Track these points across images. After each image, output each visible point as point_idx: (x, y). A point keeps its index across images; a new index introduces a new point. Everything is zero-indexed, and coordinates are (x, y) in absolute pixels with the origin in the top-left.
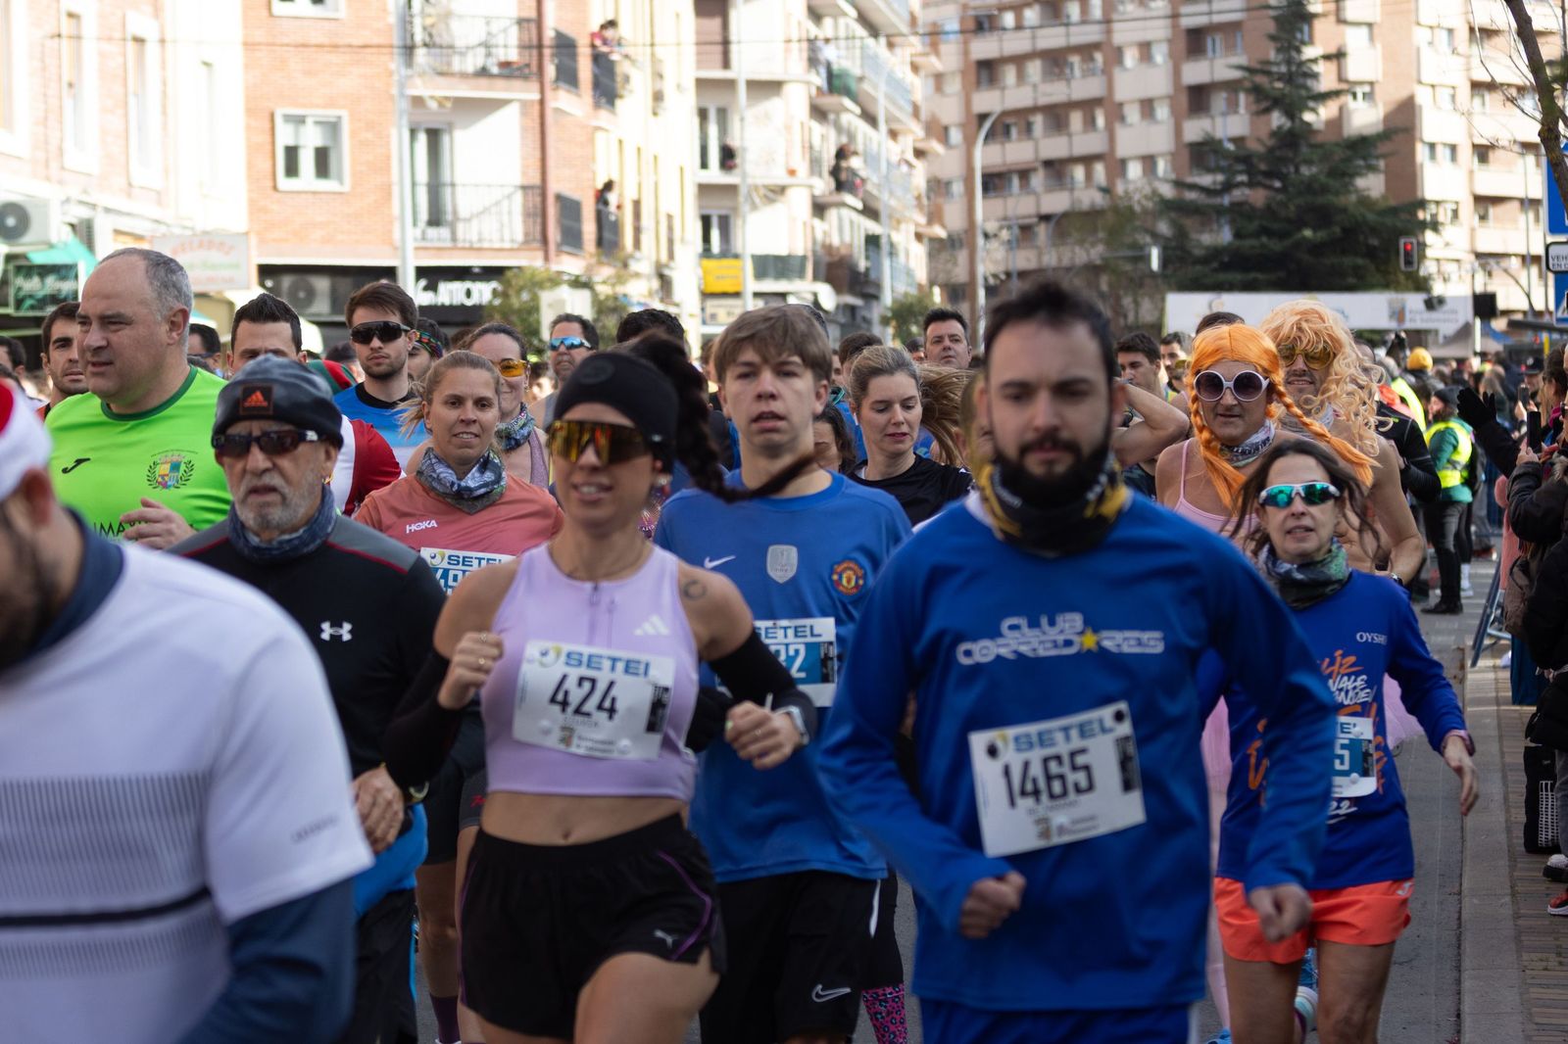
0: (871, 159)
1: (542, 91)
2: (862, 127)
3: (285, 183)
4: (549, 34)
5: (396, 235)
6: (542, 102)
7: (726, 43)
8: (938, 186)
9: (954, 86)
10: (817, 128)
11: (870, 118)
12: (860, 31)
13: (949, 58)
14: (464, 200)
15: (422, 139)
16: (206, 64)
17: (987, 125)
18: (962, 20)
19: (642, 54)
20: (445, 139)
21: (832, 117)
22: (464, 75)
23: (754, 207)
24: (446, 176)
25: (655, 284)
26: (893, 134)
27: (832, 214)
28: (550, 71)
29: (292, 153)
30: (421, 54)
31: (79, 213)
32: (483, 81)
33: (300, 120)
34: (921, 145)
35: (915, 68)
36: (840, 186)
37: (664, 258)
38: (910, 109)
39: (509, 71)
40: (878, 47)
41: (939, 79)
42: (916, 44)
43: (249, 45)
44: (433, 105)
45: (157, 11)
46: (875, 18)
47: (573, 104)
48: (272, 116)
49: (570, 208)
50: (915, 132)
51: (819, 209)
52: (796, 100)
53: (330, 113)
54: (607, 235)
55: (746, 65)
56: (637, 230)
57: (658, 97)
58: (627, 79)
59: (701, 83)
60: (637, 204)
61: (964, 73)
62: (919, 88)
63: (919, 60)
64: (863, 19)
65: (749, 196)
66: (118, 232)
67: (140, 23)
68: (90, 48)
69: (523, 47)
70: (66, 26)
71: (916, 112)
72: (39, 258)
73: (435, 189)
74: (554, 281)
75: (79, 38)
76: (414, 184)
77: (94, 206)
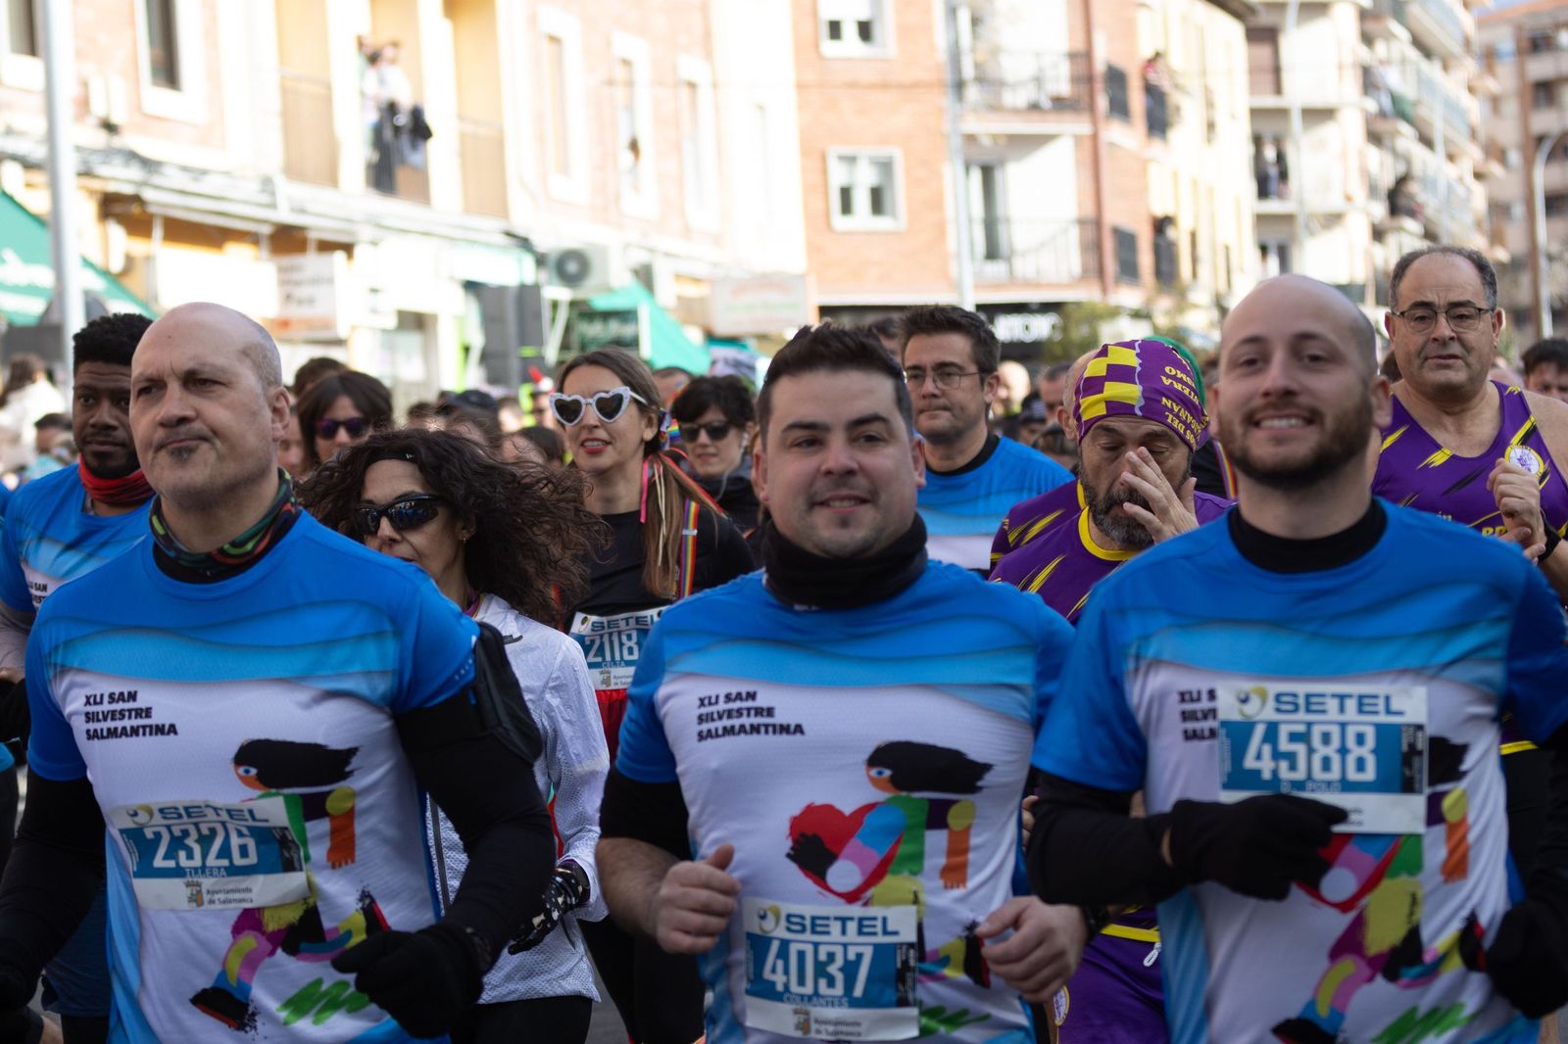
0: (1429, 184)
1: (1095, 123)
2: (1418, 151)
3: (840, 222)
4: (1100, 67)
5: (953, 270)
6: (1095, 137)
7: (1277, 70)
8: (1498, 209)
9: (1511, 108)
10: (1373, 154)
11: (1427, 141)
12: (1413, 54)
13: (1504, 80)
14: (1018, 234)
15: (976, 176)
16: (761, 108)
17: (1547, 147)
18: (1518, 41)
19: (1192, 83)
20: (998, 176)
21: (1387, 142)
22: (1016, 111)
23: (1312, 233)
24: (1000, 211)
25: (1215, 314)
26: (1451, 157)
27: (1392, 240)
28: (1102, 102)
29: (846, 194)
30: (973, 93)
31: (639, 257)
32: (1035, 116)
33: (851, 160)
34: (1481, 169)
35: (1471, 90)
36: (1395, 209)
37: (1222, 286)
38: (1465, 130)
39: (1060, 104)
40: (1432, 70)
41: (1495, 102)
42: (1469, 67)
43: (801, 87)
44: (986, 141)
45: (709, 54)
46: (1429, 41)
47: (1125, 136)
48: (824, 158)
49: (1126, 241)
50: (1473, 155)
51: (1378, 234)
52: (1350, 126)
53: (883, 152)
54: (1165, 267)
55: (1299, 91)
56: (1195, 260)
57: (1211, 126)
58: (1178, 109)
59: (1256, 113)
60: (1193, 236)
61: (1521, 95)
62: (1475, 109)
63: (1477, 84)
64: (1418, 43)
65: (1307, 226)
66: (678, 277)
67: (691, 66)
68: (644, 95)
69: (1075, 80)
70: (620, 73)
71: (1473, 134)
72: (601, 303)
73: (991, 225)
74: (1114, 313)
75: (630, 84)
76: (970, 220)
77: (651, 251)
